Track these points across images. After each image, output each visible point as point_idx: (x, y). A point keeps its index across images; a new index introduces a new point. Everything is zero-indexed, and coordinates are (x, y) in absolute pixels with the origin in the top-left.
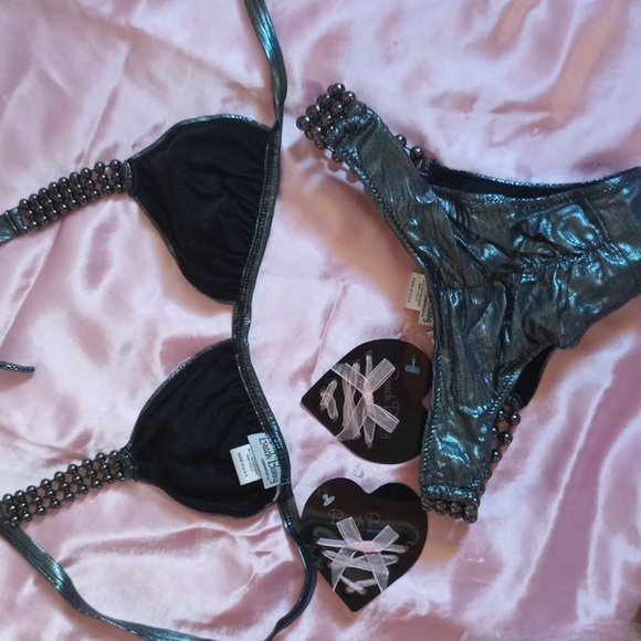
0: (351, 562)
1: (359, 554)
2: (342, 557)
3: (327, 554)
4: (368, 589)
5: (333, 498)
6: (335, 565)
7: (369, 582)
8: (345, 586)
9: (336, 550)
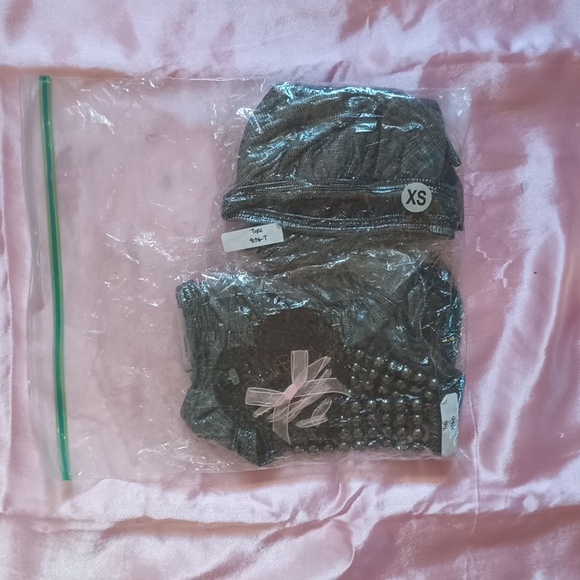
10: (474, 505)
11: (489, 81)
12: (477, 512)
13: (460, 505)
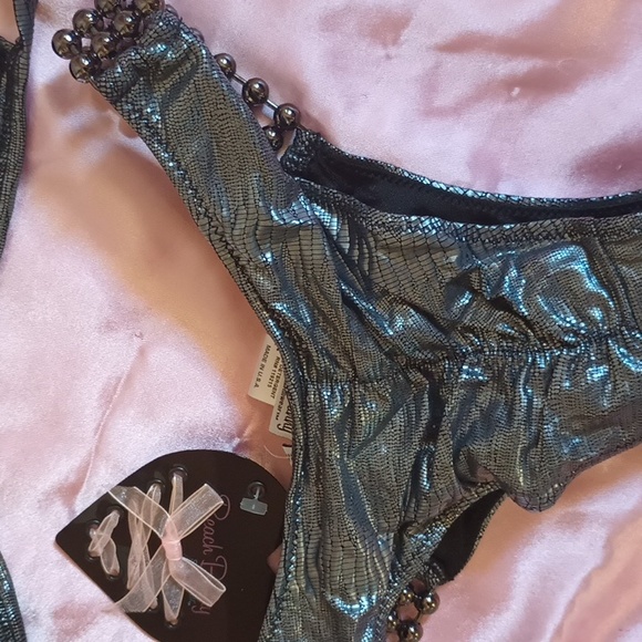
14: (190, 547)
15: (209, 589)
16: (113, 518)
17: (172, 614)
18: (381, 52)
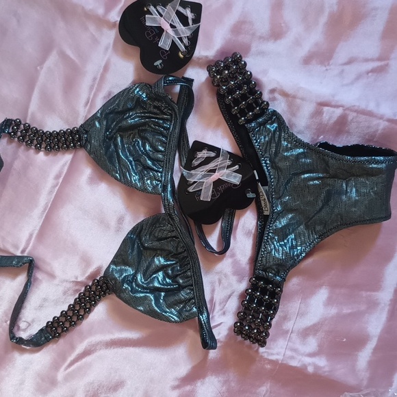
0: (180, 26)
1: (172, 26)
2: (181, 33)
3: (185, 41)
4: (184, 8)
5: (155, 64)
6: (188, 33)
7: (181, 9)
8: (193, 20)
9: (181, 39)
10: (280, 358)
11: (377, 131)
12: (280, 362)
13: (272, 354)
14: (218, 183)
15: (206, 196)
16: (213, 154)
17: (191, 189)
18: (324, 68)
